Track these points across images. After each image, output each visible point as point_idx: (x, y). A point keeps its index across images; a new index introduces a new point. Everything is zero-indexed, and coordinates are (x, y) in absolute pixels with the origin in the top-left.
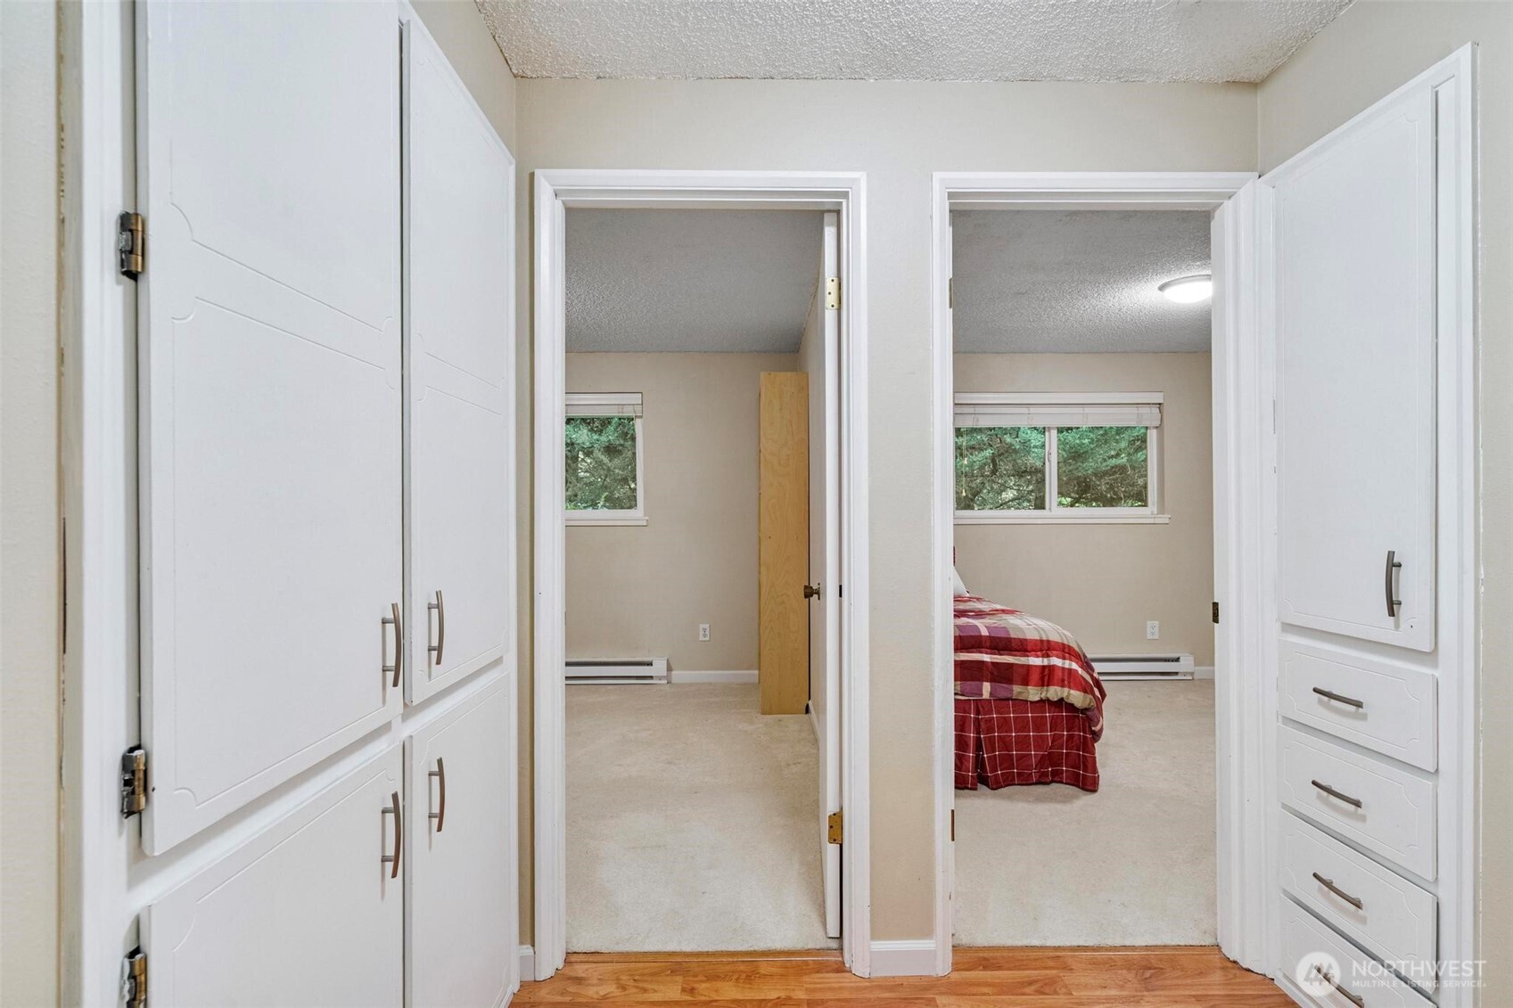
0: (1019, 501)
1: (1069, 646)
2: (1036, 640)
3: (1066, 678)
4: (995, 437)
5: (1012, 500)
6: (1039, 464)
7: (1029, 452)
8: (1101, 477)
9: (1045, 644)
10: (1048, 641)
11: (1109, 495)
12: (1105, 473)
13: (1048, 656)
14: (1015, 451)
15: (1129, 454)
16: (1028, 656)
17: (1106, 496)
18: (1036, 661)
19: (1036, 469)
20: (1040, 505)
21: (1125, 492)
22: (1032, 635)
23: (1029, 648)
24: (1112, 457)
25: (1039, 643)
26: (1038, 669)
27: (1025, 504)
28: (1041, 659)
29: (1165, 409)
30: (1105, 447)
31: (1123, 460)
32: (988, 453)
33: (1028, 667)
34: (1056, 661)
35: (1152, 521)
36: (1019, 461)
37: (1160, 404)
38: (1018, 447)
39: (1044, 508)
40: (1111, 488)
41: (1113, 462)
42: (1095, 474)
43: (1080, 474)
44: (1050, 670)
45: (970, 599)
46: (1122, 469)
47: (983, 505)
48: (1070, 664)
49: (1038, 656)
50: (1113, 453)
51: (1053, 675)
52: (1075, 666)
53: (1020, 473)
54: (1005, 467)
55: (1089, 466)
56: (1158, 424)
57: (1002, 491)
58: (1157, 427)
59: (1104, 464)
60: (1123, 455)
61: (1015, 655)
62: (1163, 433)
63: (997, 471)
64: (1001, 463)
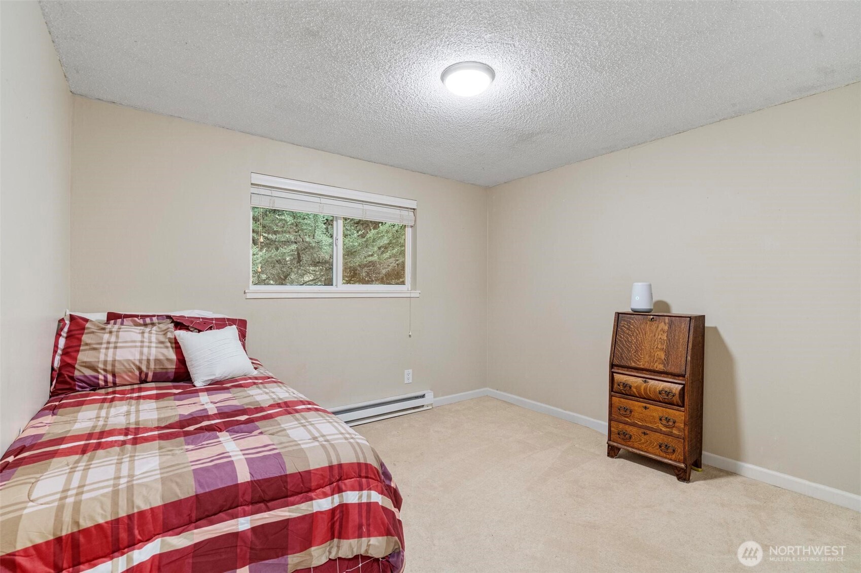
0: (315, 282)
1: (366, 465)
2: (323, 469)
3: (364, 521)
4: (298, 237)
5: (311, 281)
6: (327, 257)
7: (321, 249)
8: (363, 268)
9: (336, 472)
10: (340, 466)
11: (367, 279)
12: (365, 266)
13: (340, 491)
14: (313, 248)
15: (378, 255)
16: (311, 499)
17: (365, 280)
18: (323, 504)
19: (325, 261)
20: (329, 282)
21: (375, 277)
22: (317, 461)
23: (314, 484)
24: (369, 256)
25: (328, 473)
26: (325, 517)
27: (319, 283)
28: (330, 498)
29: (418, 212)
30: (366, 249)
31: (375, 258)
32: (294, 247)
33: (312, 518)
34: (351, 497)
35: (408, 295)
36: (315, 255)
37: (414, 209)
38: (314, 245)
39: (332, 285)
40: (368, 274)
41: (370, 259)
42: (359, 266)
43: (352, 265)
44: (342, 512)
45: (254, 382)
46: (373, 263)
47: (292, 283)
48: (369, 496)
49: (325, 495)
50: (370, 253)
51: (348, 518)
52: (376, 497)
53: (316, 264)
54: (305, 258)
55: (357, 261)
56: (412, 224)
57: (304, 274)
58: (412, 226)
59: (365, 260)
60: (375, 255)
61: (293, 504)
62: (416, 230)
63: (301, 261)
64: (304, 256)
